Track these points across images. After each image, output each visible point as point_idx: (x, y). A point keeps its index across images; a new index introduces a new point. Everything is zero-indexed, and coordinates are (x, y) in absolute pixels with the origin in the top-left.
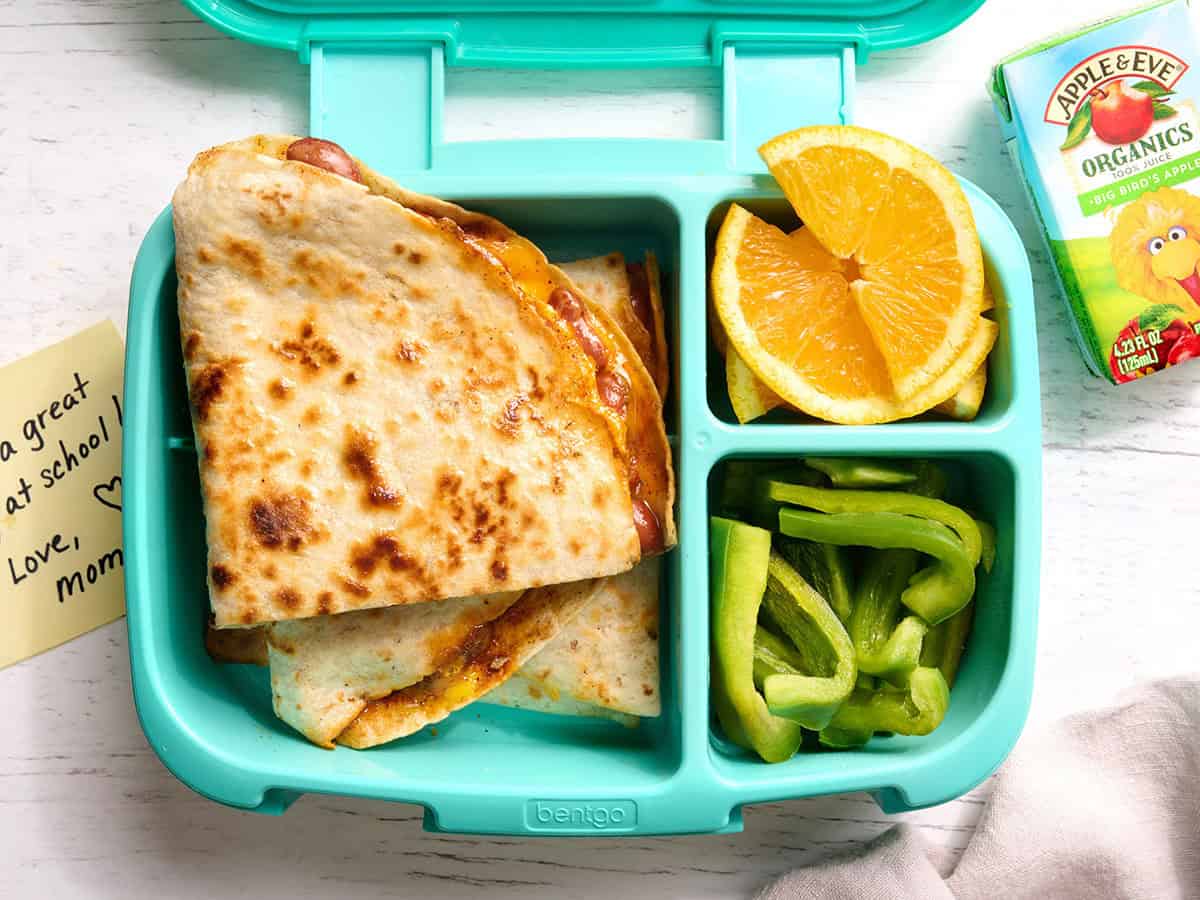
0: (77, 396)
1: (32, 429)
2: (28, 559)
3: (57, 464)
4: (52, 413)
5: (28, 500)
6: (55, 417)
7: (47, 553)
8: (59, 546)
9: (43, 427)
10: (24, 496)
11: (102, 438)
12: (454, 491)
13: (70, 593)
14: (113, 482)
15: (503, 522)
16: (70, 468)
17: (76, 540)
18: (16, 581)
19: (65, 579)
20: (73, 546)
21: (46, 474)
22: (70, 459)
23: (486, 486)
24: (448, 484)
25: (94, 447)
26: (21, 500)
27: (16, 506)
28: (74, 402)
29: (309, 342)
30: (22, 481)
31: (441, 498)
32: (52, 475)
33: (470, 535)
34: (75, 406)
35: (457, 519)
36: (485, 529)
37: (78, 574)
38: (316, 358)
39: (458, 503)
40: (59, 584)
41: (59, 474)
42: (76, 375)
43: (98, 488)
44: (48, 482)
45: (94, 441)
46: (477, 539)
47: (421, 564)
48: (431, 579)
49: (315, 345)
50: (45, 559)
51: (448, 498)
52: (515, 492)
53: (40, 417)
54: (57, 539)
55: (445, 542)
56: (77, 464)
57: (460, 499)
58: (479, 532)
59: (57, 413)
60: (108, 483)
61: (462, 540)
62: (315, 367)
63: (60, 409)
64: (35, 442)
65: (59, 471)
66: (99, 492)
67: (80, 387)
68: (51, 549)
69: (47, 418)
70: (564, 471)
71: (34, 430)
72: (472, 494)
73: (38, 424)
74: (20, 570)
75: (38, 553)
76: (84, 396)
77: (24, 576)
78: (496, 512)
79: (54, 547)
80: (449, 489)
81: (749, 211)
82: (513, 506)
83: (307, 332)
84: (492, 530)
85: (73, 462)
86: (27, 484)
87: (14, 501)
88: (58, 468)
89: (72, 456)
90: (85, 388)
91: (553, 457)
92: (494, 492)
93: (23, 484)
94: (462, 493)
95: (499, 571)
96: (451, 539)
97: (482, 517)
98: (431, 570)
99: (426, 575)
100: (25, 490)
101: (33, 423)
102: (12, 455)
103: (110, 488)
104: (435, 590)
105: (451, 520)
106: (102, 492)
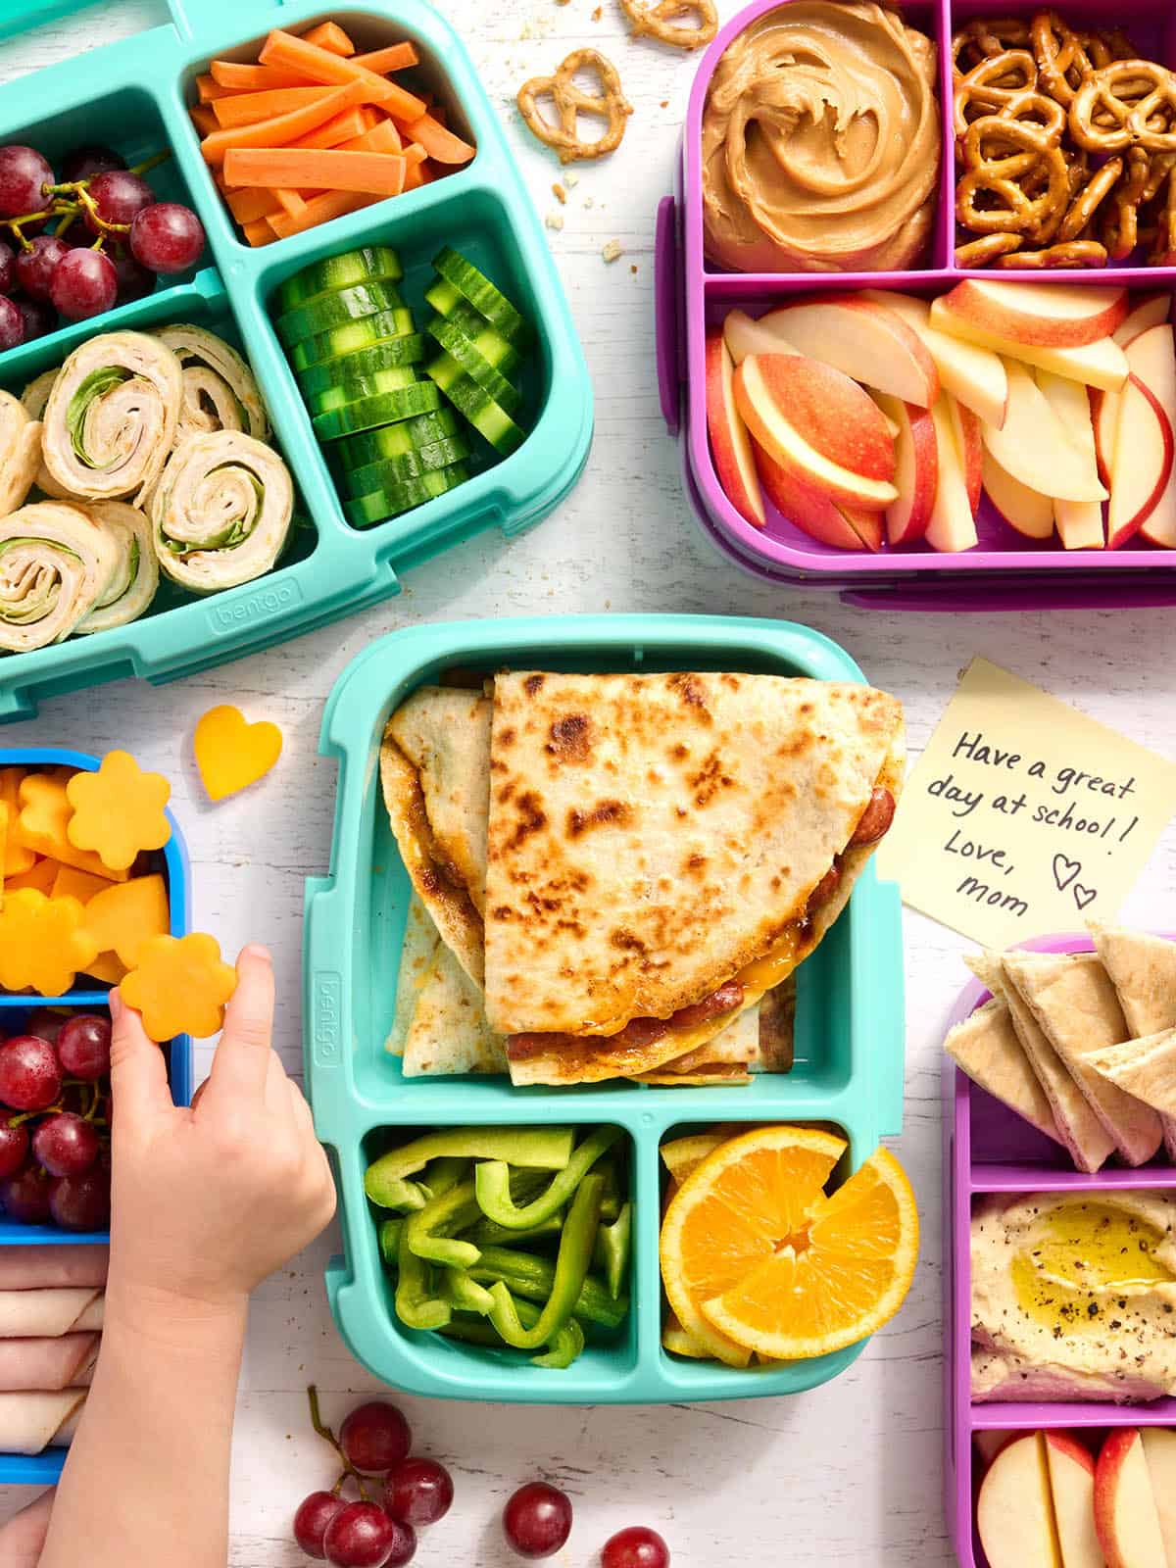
0: (1118, 791)
1: (1068, 777)
2: (970, 844)
3: (1057, 813)
4: (1091, 782)
5: (1013, 812)
6: (1089, 785)
7: (985, 854)
8: (997, 859)
9: (1076, 783)
10: (1014, 806)
11: (1101, 831)
12: (575, 886)
13: (969, 893)
14: (1073, 864)
15: (543, 922)
16: (1060, 825)
17: (1012, 868)
18: (947, 848)
19: (976, 881)
20: (1006, 868)
21: (1043, 810)
22: (1067, 820)
23: (575, 912)
24: (581, 882)
25: (1089, 831)
26: (1009, 806)
27: (1002, 806)
28: (1111, 792)
29: (718, 783)
30: (1024, 796)
31: (570, 874)
32: (1045, 815)
33: (536, 894)
34: (1108, 795)
35: (551, 884)
36: (540, 908)
37: (987, 888)
38: (704, 786)
39: (564, 887)
40: (969, 880)
41: (1050, 819)
42: (1132, 780)
43: (1063, 856)
44: (1038, 816)
45: (1094, 828)
46: (532, 898)
47: (518, 848)
48: (504, 855)
49: (715, 787)
50: (979, 856)
51: (569, 880)
52: (566, 935)
53: (1082, 776)
54: (1001, 854)
55: (532, 872)
56: (1068, 827)
57: (567, 889)
58: (538, 901)
59: (1093, 785)
60: (1071, 862)
61: (534, 887)
62: (696, 784)
63: (1099, 786)
64: (1060, 785)
65: (1053, 818)
66: (1060, 859)
67: (1126, 789)
68: (990, 855)
69: (1085, 781)
70: (578, 981)
71: (1068, 779)
72: (570, 900)
73: (1074, 778)
74: (957, 845)
75: (980, 848)
76: (1121, 797)
77: (955, 851)
78: (553, 918)
79: (994, 856)
80: (577, 881)
81: (842, 1157)
82: (555, 932)
83: (726, 782)
84: (538, 912)
85: (1067, 823)
86: (1024, 802)
87: (1004, 803)
88: (1054, 816)
89: (1071, 819)
90: (1127, 793)
91: (590, 974)
92: (568, 918)
93: (1022, 800)
94: (572, 892)
95: (503, 913)
96: (535, 877)
97: (550, 905)
98: (513, 857)
99: (509, 852)
100: (1019, 804)
101: (1074, 773)
102: (1037, 776)
103: (1068, 865)
104: (496, 857)
105: (551, 879)
106: (1061, 862)
